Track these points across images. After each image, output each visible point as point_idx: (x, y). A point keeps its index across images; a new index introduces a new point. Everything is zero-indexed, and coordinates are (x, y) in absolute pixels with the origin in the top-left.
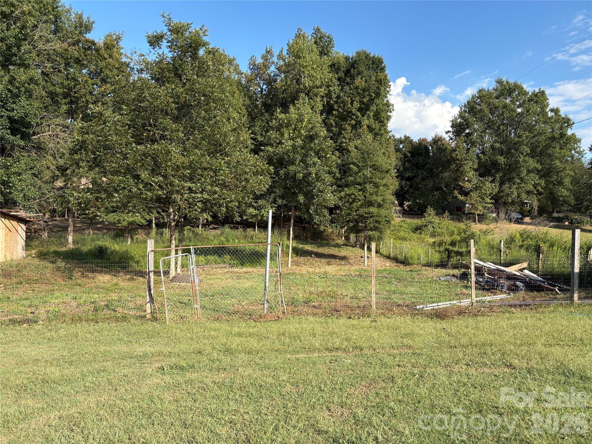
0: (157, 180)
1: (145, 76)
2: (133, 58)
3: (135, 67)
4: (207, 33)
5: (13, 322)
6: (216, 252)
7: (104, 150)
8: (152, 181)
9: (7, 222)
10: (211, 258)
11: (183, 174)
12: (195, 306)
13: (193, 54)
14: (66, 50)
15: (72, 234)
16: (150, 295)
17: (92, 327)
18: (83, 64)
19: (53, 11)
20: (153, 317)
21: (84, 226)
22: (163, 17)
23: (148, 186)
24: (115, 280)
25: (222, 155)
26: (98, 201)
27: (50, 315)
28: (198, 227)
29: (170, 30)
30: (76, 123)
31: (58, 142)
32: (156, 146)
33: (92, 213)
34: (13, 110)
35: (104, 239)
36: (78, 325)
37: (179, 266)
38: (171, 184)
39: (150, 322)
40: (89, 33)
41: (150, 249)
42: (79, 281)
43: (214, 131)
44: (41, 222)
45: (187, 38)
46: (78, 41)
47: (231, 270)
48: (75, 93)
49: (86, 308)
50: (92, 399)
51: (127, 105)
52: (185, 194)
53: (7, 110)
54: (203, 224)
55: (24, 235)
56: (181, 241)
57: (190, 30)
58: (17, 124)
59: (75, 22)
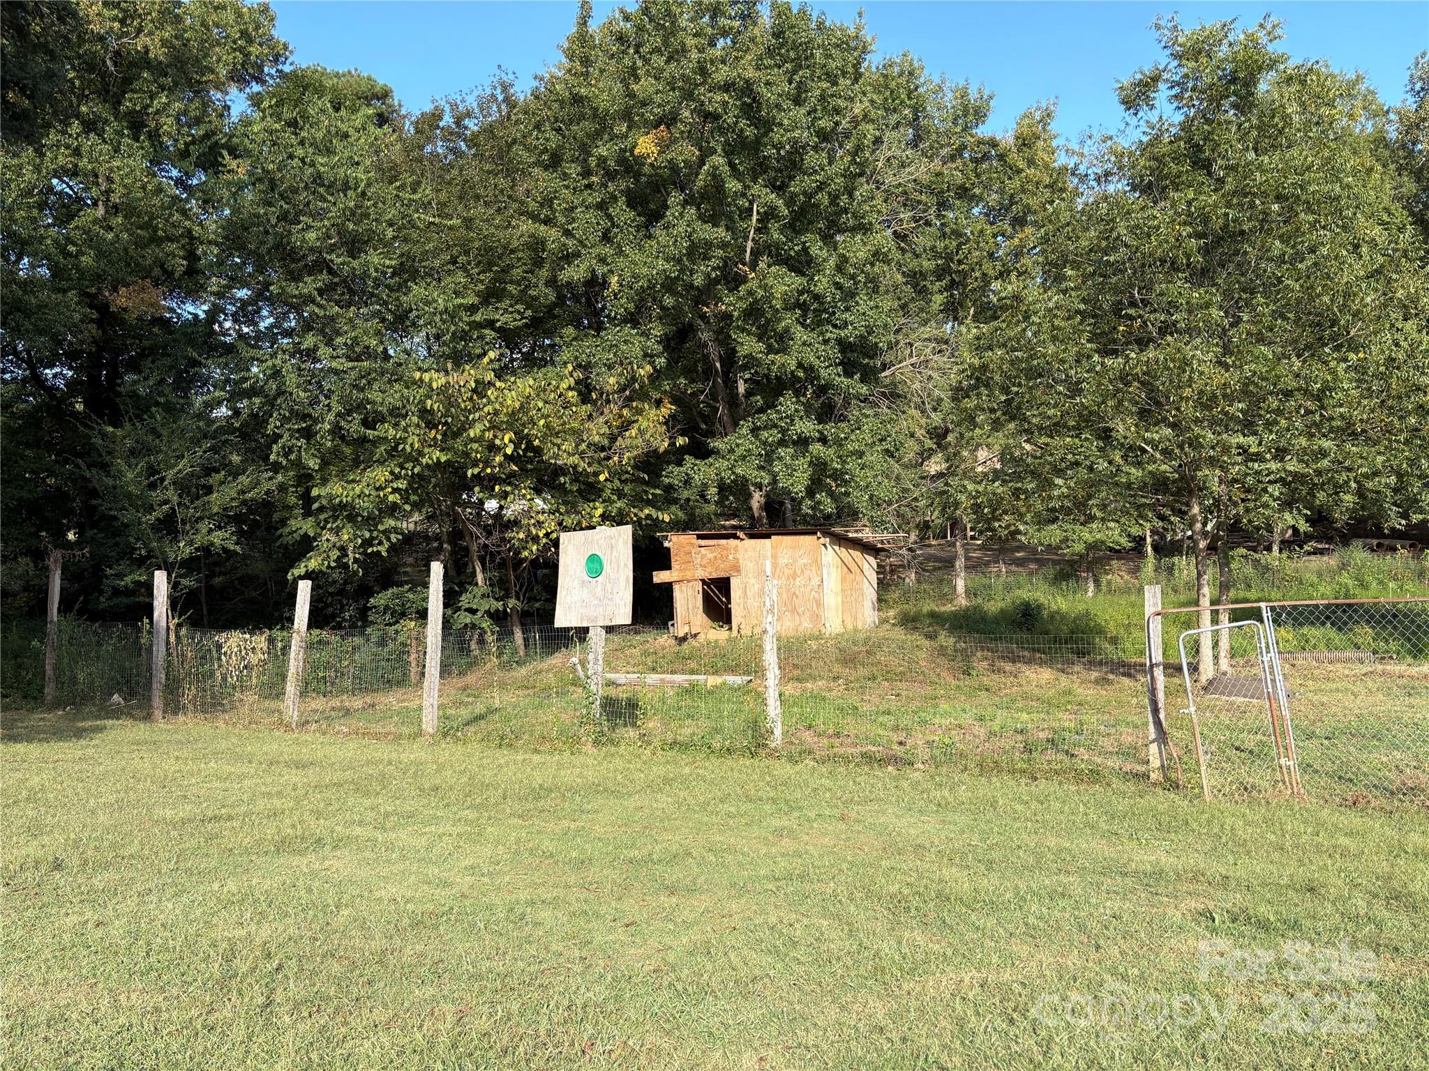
0: (1156, 437)
1: (1116, 186)
2: (1086, 151)
3: (1090, 171)
4: (1279, 32)
5: (868, 758)
6: (1328, 618)
7: (1028, 379)
8: (1144, 440)
9: (843, 552)
10: (1314, 633)
11: (1226, 414)
12: (1283, 761)
13: (1241, 98)
14: (938, 175)
15: (962, 574)
16: (1158, 723)
17: (1023, 787)
18: (974, 196)
19: (910, 98)
20: (1167, 778)
21: (987, 555)
22: (1158, 27)
23: (1134, 453)
24: (1064, 681)
25: (1338, 348)
26: (1018, 499)
27: (937, 752)
28: (1269, 549)
29: (1175, 56)
30: (964, 329)
31: (930, 378)
32: (1151, 353)
33: (1007, 527)
34: (846, 324)
35: (1032, 584)
36: (994, 780)
37: (1222, 654)
38: (1195, 443)
39: (1159, 790)
40: (983, 122)
41: (1153, 610)
42: (986, 681)
43: (1312, 287)
44: (904, 552)
45: (1222, 61)
46: (963, 147)
47: (1380, 667)
48: (960, 262)
49: (1006, 743)
50: (1046, 957)
51: (1076, 265)
52: (1233, 464)
53: (835, 326)
54: (1282, 542)
55: (873, 578)
56: (1224, 587)
57: (1231, 38)
58: (852, 351)
59: (953, 107)
